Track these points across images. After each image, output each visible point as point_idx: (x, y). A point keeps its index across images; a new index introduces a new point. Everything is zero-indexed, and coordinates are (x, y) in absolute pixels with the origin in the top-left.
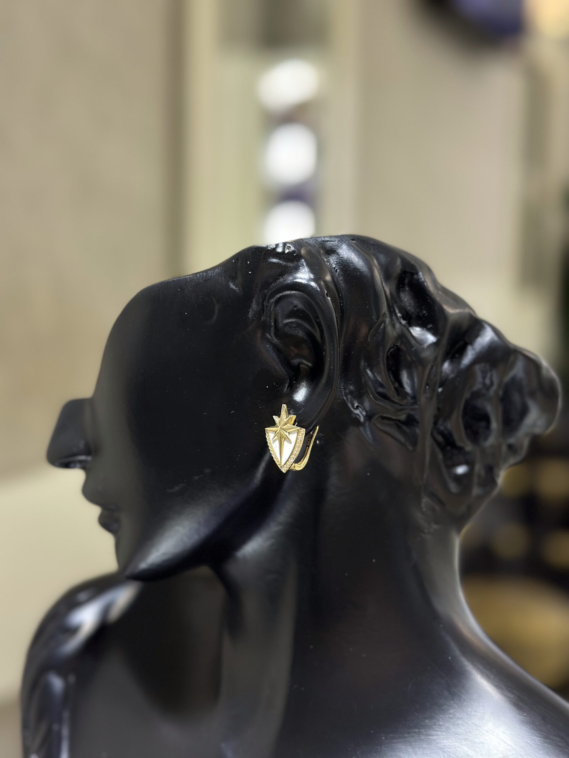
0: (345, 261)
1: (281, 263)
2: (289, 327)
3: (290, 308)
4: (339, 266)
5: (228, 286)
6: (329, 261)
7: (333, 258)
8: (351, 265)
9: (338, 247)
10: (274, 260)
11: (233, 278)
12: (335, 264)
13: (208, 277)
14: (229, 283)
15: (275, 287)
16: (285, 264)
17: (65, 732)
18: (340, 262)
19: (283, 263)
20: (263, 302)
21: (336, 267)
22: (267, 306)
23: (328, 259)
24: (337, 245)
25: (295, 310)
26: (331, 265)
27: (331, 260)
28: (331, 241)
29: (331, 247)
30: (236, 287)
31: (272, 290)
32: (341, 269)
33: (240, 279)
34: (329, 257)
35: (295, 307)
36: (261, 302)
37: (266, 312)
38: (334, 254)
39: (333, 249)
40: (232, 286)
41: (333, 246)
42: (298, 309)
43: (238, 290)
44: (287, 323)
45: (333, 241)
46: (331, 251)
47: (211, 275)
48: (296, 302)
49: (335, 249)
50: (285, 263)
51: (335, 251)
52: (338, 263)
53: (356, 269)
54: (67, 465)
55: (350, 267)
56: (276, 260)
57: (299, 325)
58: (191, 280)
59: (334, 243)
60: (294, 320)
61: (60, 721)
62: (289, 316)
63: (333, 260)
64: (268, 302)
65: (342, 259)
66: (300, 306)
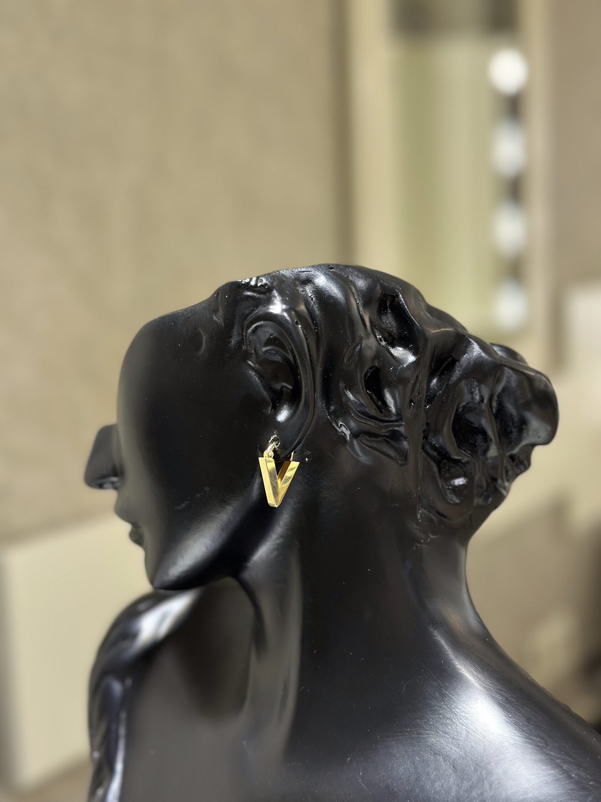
0: (320, 290)
1: (255, 296)
2: (269, 354)
3: (267, 336)
4: (315, 294)
5: (212, 318)
6: (305, 291)
7: (309, 287)
8: (326, 294)
9: (314, 277)
10: (249, 293)
11: (216, 311)
12: (311, 293)
13: (196, 311)
14: (213, 316)
15: (250, 318)
16: (258, 297)
17: (122, 731)
18: (315, 291)
19: (257, 296)
20: (242, 332)
21: (311, 296)
22: (246, 336)
23: (304, 289)
24: (313, 275)
25: (271, 338)
26: (308, 294)
27: (307, 289)
28: (307, 271)
29: (307, 277)
30: (218, 320)
31: (248, 321)
32: (316, 297)
33: (221, 312)
34: (305, 287)
35: (271, 335)
36: (241, 332)
37: (246, 342)
38: (310, 283)
39: (309, 278)
40: (215, 318)
41: (309, 275)
42: (274, 337)
43: (220, 322)
44: (266, 351)
45: (309, 271)
46: (308, 281)
47: (199, 309)
48: (271, 331)
49: (311, 279)
50: (258, 295)
51: (311, 280)
52: (314, 292)
53: (330, 297)
54: (101, 486)
55: (324, 295)
56: (250, 293)
57: (277, 352)
58: (183, 315)
59: (310, 273)
60: (271, 347)
61: (118, 721)
62: (266, 344)
63: (309, 290)
64: (246, 332)
65: (316, 288)
66: (275, 335)
